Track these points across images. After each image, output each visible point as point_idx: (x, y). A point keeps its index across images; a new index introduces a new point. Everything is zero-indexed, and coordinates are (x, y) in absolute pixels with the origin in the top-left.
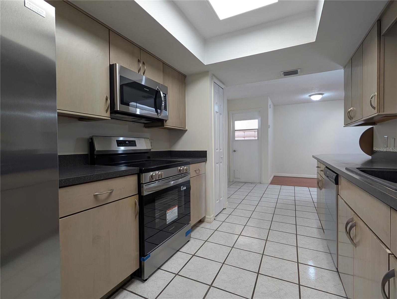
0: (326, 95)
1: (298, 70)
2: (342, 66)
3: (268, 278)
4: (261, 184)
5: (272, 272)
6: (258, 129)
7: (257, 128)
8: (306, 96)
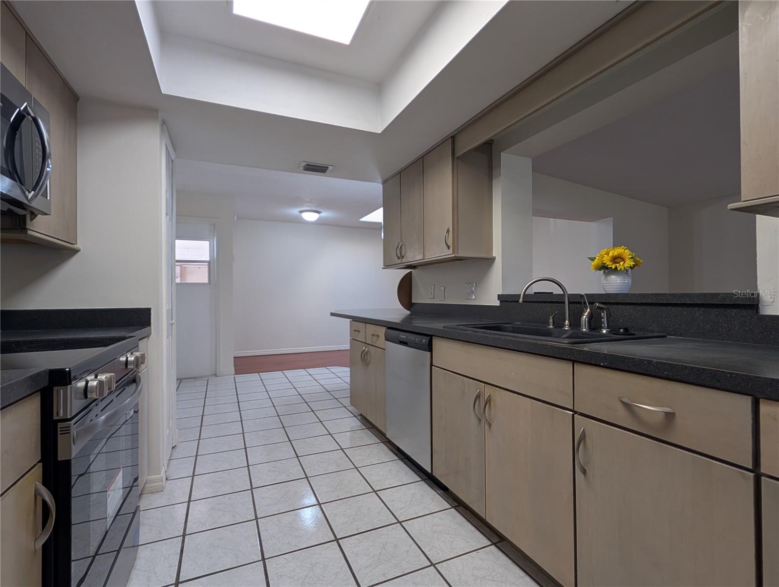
0: (324, 214)
1: (329, 167)
2: (382, 179)
4: (216, 376)
6: (209, 262)
7: (208, 259)
8: (295, 211)
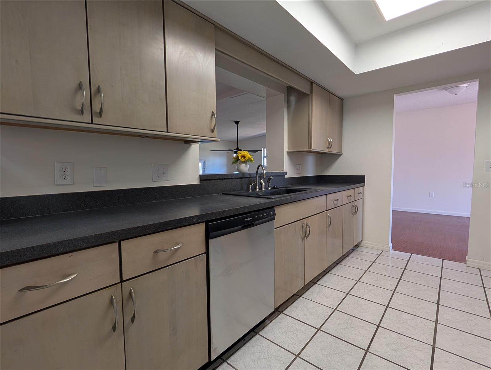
3: (355, 342)
5: (346, 349)
